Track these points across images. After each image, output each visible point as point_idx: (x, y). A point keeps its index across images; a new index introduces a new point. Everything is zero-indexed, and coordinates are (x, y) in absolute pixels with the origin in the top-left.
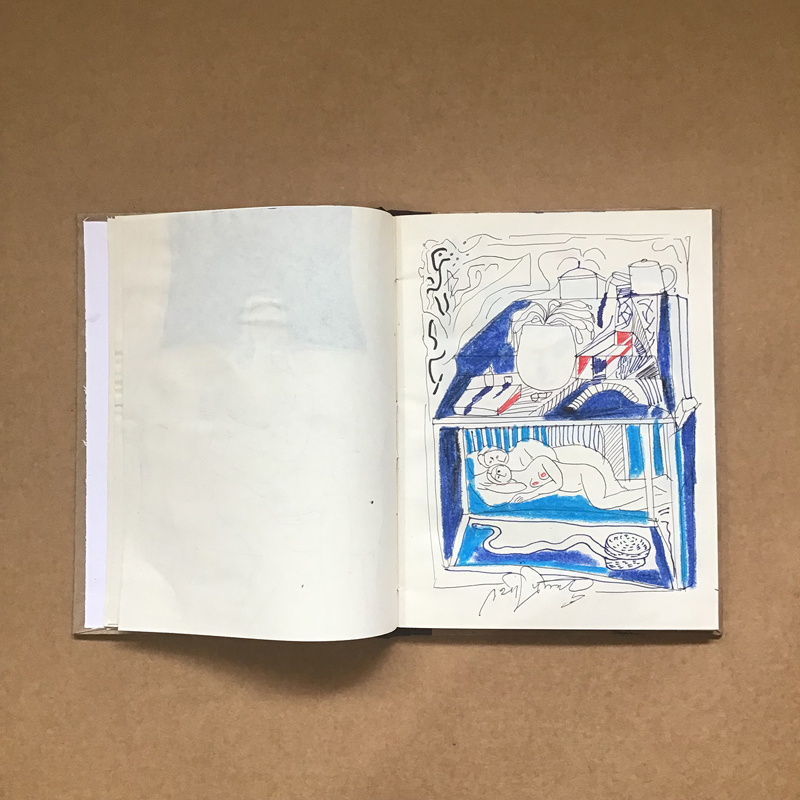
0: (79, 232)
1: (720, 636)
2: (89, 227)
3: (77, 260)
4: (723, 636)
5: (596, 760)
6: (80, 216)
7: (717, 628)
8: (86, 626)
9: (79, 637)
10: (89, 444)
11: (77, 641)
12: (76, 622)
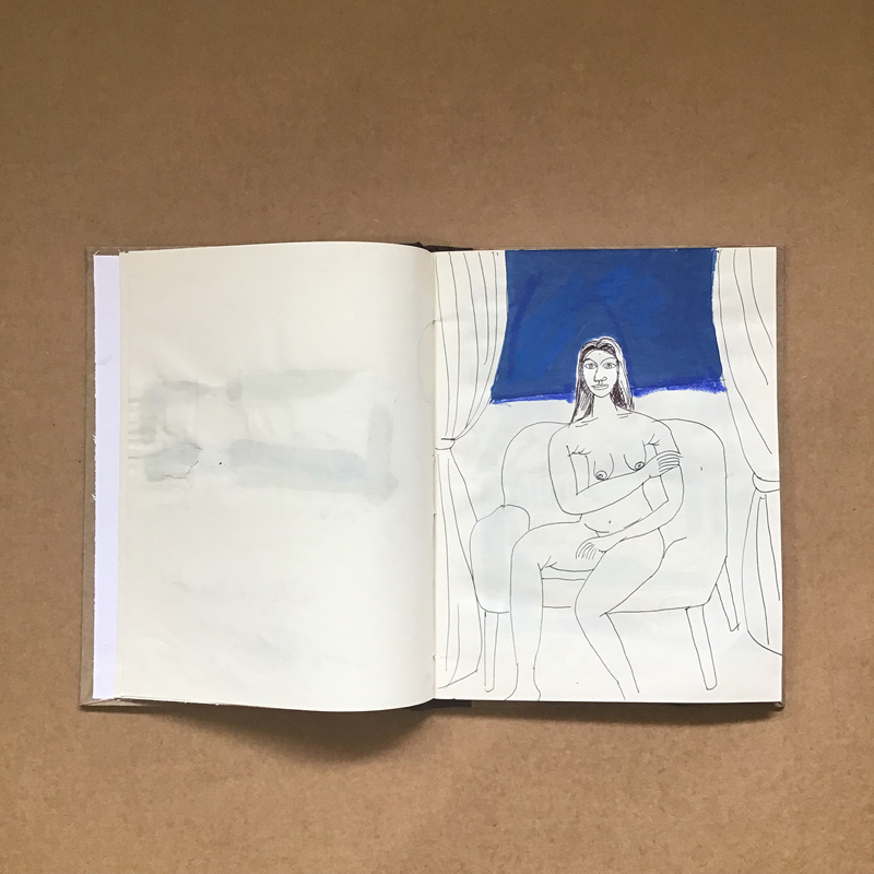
0: (88, 267)
1: (782, 708)
2: (99, 261)
3: (86, 297)
4: (786, 709)
5: (648, 842)
6: (90, 249)
7: (780, 700)
8: (94, 697)
9: (87, 708)
10: (98, 498)
11: (83, 713)
12: (84, 693)
